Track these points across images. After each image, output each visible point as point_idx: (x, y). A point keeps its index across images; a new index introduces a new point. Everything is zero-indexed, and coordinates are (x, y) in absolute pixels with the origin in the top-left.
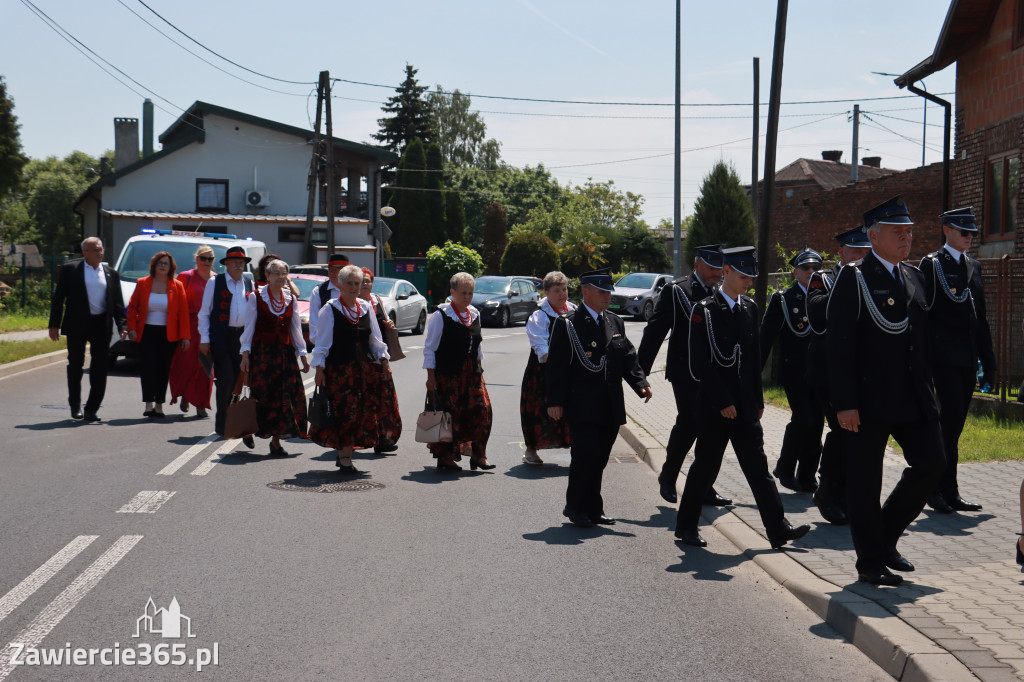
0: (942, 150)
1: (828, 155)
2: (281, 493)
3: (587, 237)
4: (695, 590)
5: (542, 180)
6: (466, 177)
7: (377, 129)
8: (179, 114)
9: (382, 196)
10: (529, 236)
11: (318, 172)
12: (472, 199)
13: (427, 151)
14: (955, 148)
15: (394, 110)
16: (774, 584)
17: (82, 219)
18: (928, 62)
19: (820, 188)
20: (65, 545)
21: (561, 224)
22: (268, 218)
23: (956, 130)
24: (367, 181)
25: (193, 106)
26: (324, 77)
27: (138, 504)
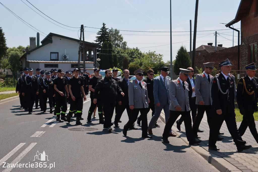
0: (238, 42)
1: (209, 44)
2: (72, 131)
3: (149, 65)
4: (176, 155)
5: (137, 51)
6: (118, 51)
7: (96, 39)
8: (46, 36)
9: (97, 56)
10: (134, 65)
11: (81, 50)
12: (120, 56)
13: (108, 44)
14: (241, 42)
15: (100, 34)
16: (196, 153)
17: (22, 62)
18: (234, 21)
19: (207, 52)
20: (17, 145)
21: (142, 62)
22: (69, 62)
23: (241, 37)
24: (93, 52)
25: (49, 34)
26: (82, 26)
27: (36, 135)
